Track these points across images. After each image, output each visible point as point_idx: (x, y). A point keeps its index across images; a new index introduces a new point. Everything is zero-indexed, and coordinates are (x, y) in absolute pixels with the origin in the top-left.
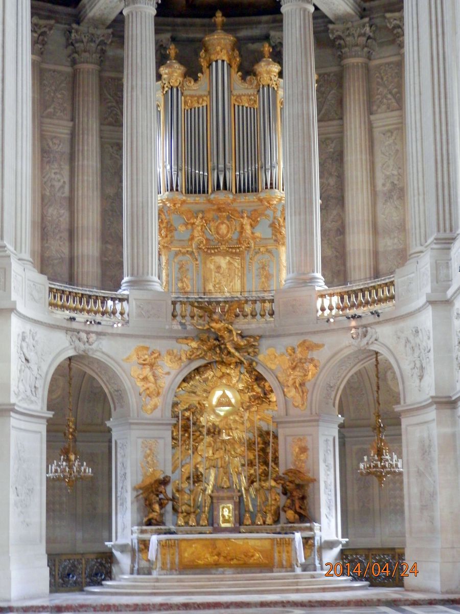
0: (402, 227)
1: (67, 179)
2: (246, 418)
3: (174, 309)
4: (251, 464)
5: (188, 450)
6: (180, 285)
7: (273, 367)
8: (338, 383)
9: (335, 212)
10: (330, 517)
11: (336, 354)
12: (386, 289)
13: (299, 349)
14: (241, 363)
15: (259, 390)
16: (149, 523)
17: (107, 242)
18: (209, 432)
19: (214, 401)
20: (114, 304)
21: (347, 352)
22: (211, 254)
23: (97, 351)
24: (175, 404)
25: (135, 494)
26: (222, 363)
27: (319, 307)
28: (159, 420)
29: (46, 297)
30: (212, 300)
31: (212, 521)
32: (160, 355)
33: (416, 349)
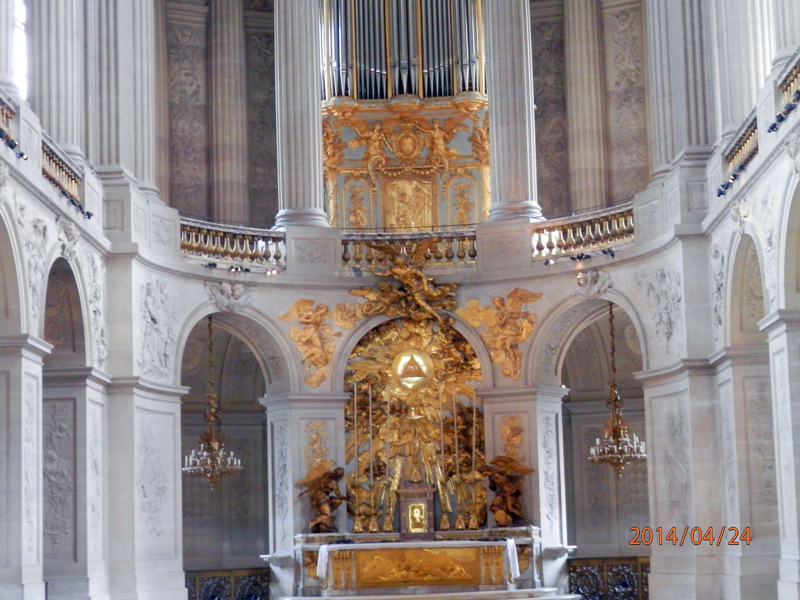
0: (642, 138)
1: (201, 82)
2: (441, 391)
3: (346, 251)
4: (449, 450)
5: (366, 433)
6: (352, 219)
7: (476, 324)
8: (561, 344)
9: (554, 121)
10: (552, 518)
11: (558, 305)
12: (622, 220)
13: (510, 301)
14: (434, 319)
15: (458, 355)
16: (317, 529)
17: (256, 164)
18: (393, 410)
19: (400, 369)
20: (267, 245)
21: (572, 303)
22: (394, 178)
23: (244, 306)
24: (348, 375)
25: (298, 492)
26: (409, 319)
27: (535, 244)
28: (327, 395)
29: (179, 238)
30: (395, 238)
31: (399, 526)
32: (327, 310)
33: (662, 298)
